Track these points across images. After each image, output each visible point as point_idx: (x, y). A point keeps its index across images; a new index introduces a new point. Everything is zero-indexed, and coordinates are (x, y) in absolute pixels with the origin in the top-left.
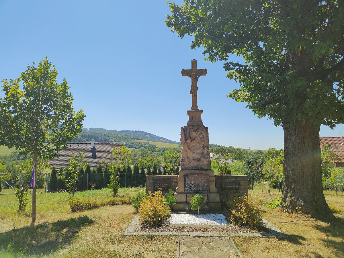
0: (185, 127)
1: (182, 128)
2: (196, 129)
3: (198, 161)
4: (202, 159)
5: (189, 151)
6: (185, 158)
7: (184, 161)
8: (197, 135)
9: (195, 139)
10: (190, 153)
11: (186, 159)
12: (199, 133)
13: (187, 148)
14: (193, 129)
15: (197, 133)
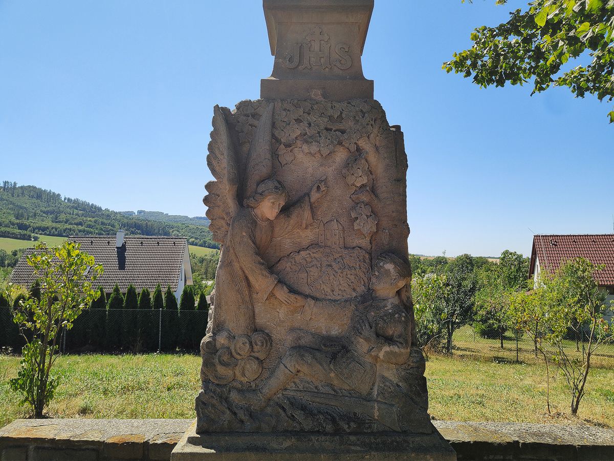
0: (244, 106)
1: (221, 113)
2: (323, 122)
3: (334, 357)
4: (362, 346)
5: (262, 283)
6: (231, 337)
7: (225, 358)
8: (330, 171)
9: (315, 196)
10: (272, 295)
11: (241, 346)
12: (341, 156)
13: (247, 261)
14: (298, 121)
15: (325, 152)
